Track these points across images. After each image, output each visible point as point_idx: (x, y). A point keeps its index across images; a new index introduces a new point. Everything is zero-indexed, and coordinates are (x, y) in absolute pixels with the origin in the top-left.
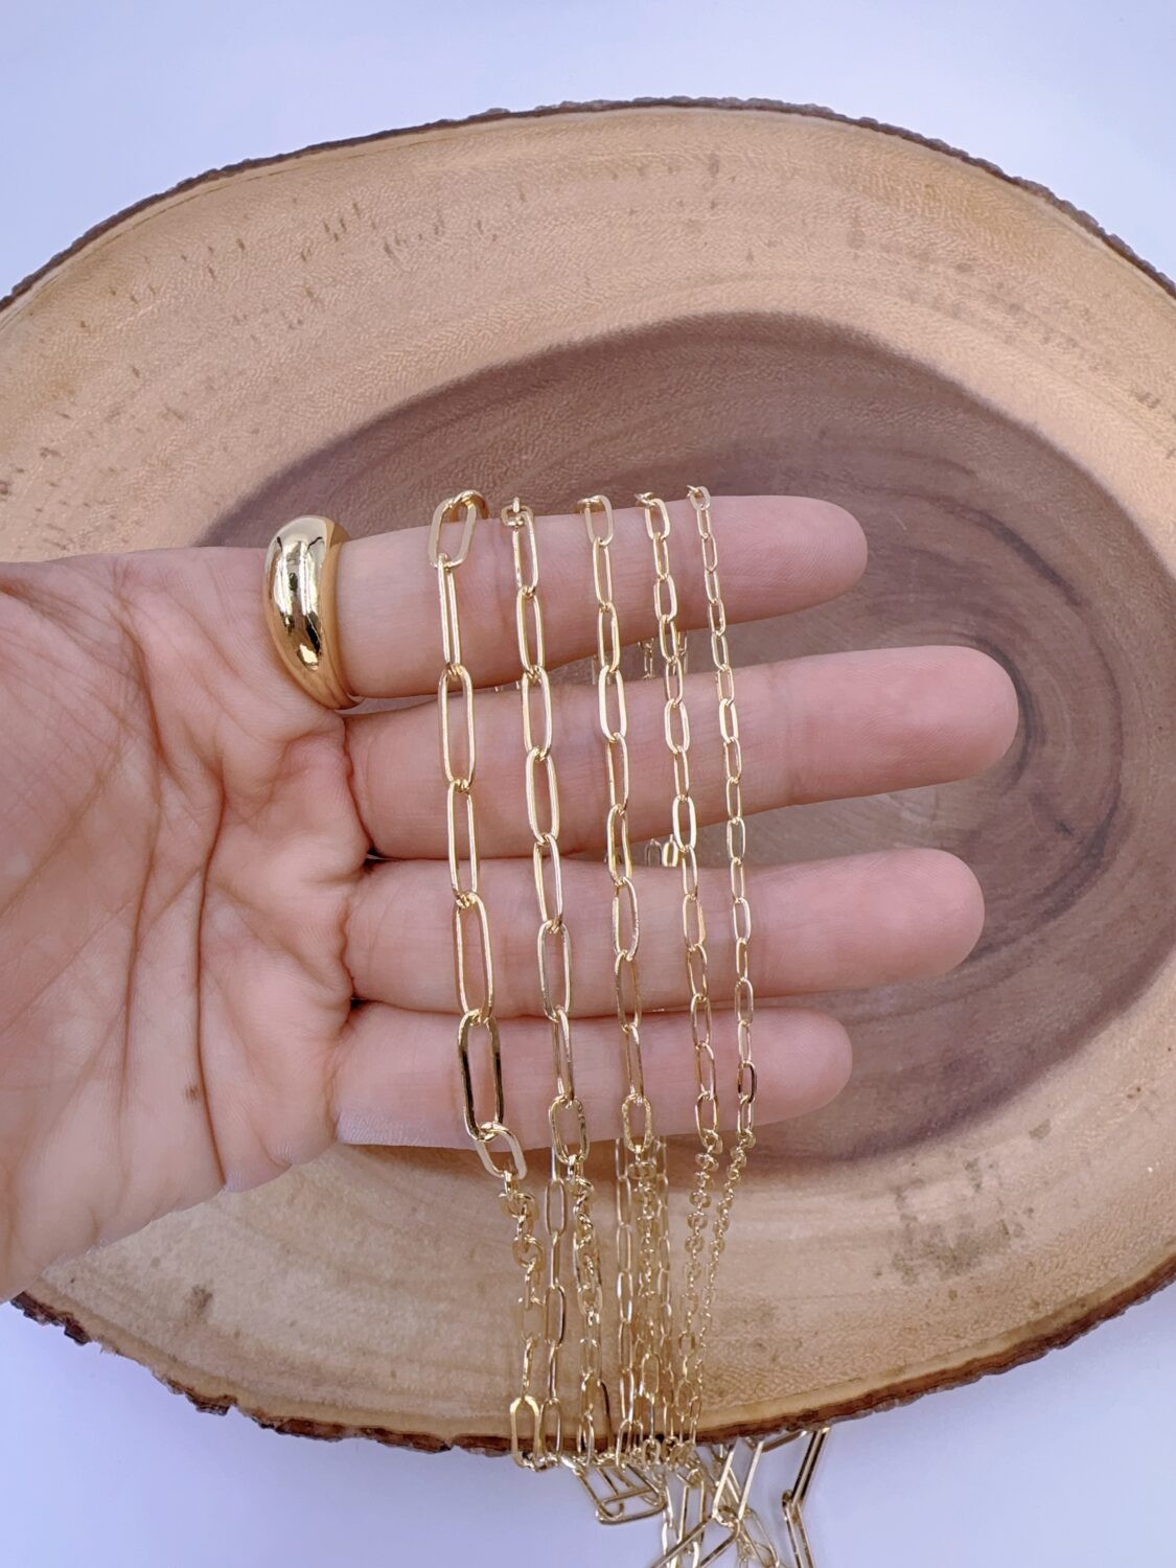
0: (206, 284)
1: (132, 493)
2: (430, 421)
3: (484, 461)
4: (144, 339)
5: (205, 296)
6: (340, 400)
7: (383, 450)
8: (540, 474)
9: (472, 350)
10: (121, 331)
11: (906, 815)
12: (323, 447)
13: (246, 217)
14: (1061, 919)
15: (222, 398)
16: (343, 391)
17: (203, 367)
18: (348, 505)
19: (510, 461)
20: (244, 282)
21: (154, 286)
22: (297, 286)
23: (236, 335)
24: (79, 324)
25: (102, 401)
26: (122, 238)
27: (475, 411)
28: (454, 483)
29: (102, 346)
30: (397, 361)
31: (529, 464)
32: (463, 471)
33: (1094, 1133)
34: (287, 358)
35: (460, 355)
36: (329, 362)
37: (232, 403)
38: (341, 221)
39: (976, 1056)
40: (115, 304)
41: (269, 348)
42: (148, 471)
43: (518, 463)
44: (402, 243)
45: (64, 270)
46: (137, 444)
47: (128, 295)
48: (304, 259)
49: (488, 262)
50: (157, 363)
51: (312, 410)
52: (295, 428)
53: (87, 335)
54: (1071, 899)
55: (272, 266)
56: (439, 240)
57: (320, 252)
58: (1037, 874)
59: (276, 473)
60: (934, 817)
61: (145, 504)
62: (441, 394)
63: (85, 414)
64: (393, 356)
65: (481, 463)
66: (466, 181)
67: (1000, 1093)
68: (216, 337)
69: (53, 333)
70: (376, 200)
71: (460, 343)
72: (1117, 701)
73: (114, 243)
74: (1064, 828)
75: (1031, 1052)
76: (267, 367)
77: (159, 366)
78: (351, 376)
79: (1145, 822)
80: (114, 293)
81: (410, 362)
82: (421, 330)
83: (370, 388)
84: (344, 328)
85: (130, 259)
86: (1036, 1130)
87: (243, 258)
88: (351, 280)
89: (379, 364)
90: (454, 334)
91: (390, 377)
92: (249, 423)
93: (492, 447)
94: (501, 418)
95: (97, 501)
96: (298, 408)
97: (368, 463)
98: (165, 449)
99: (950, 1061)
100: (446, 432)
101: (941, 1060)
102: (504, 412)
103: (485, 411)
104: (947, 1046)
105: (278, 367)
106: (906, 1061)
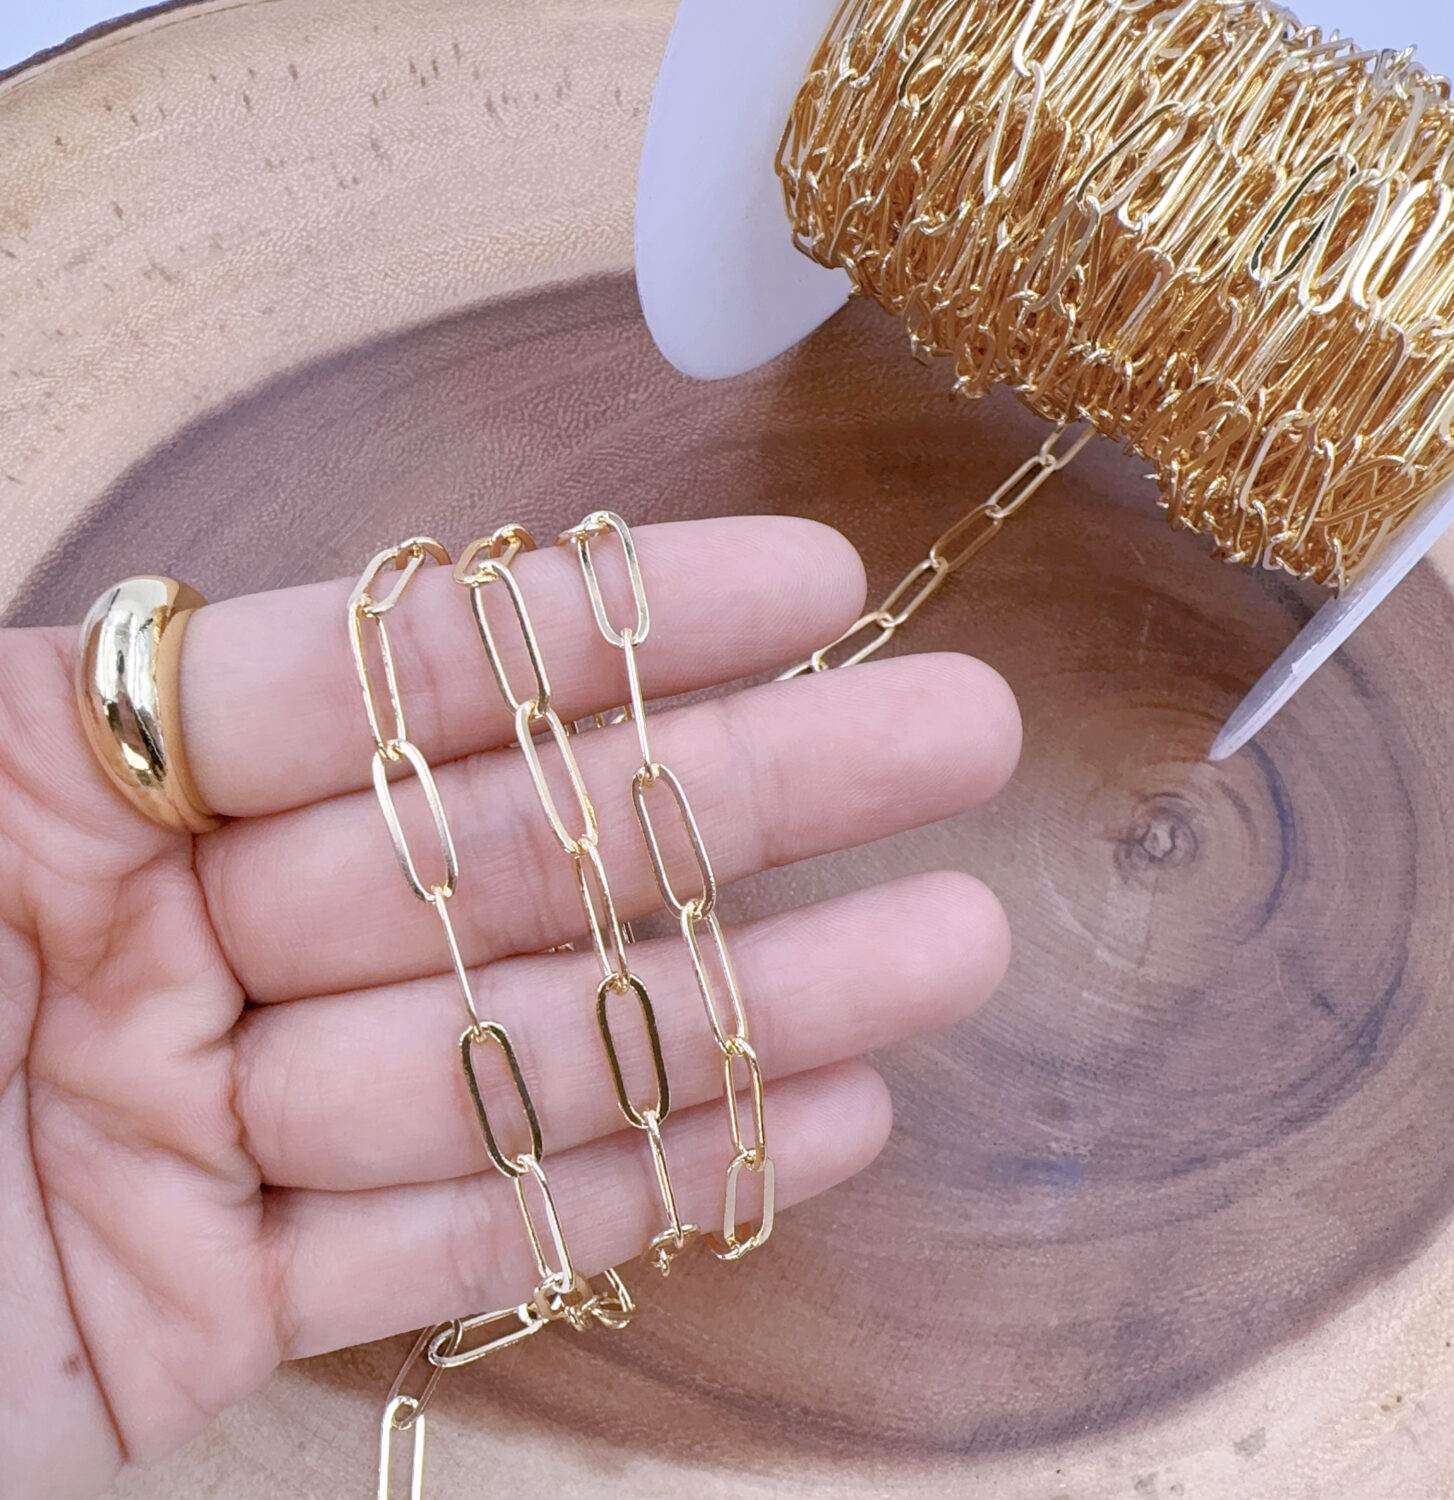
0: (236, 114)
1: (81, 367)
2: (510, 331)
3: (576, 396)
4: (139, 172)
5: (233, 128)
6: (392, 287)
7: (439, 359)
8: (651, 421)
9: (583, 248)
10: (109, 157)
11: (1102, 954)
12: (359, 345)
13: (306, 39)
14: (1310, 1130)
15: (231, 262)
16: (398, 275)
17: (211, 219)
18: (380, 426)
19: (613, 399)
20: (288, 120)
21: (164, 107)
22: (360, 135)
23: (264, 185)
24: (55, 139)
25: (66, 242)
26: (133, 42)
27: (575, 327)
28: (530, 416)
29: (79, 172)
30: (479, 248)
31: (638, 406)
32: (547, 401)
33: (1328, 1456)
34: (329, 222)
35: (565, 253)
36: (386, 236)
37: (242, 270)
38: (434, 62)
39: (1167, 1318)
40: (107, 120)
41: (307, 207)
42: (109, 342)
43: (622, 402)
44: (510, 101)
45: (46, 71)
46: (102, 303)
47: (127, 113)
48: (375, 101)
49: (623, 142)
50: (150, 204)
51: (352, 294)
52: (323, 314)
53: (62, 155)
54: (1324, 1104)
55: (331, 105)
56: (559, 104)
57: (397, 97)
58: (1280, 1064)
59: (287, 369)
60: (1141, 962)
61: (96, 385)
62: (532, 297)
63: (38, 256)
64: (475, 241)
65: (572, 395)
66: (609, 38)
67: (1198, 1378)
68: (238, 182)
69: (16, 146)
70: (484, 44)
71: (568, 238)
72: (1412, 838)
73: (122, 47)
74: (1324, 1003)
75: (1248, 1324)
76: (299, 232)
77: (152, 208)
78: (413, 258)
79: (1438, 1009)
80: (109, 109)
81: (496, 252)
82: (516, 212)
83: (435, 277)
84: (413, 196)
85: (139, 68)
86: (1244, 1441)
87: (292, 89)
88: (435, 137)
89: (454, 249)
90: (562, 224)
91: (467, 267)
92: (262, 299)
93: (590, 376)
94: (609, 340)
95: (30, 371)
96: (333, 289)
97: (416, 374)
98: (140, 317)
99: (1128, 1320)
100: (531, 348)
101: (1116, 1318)
102: (614, 331)
103: (589, 328)
104: (1127, 1298)
105: (315, 233)
106: (1065, 1313)
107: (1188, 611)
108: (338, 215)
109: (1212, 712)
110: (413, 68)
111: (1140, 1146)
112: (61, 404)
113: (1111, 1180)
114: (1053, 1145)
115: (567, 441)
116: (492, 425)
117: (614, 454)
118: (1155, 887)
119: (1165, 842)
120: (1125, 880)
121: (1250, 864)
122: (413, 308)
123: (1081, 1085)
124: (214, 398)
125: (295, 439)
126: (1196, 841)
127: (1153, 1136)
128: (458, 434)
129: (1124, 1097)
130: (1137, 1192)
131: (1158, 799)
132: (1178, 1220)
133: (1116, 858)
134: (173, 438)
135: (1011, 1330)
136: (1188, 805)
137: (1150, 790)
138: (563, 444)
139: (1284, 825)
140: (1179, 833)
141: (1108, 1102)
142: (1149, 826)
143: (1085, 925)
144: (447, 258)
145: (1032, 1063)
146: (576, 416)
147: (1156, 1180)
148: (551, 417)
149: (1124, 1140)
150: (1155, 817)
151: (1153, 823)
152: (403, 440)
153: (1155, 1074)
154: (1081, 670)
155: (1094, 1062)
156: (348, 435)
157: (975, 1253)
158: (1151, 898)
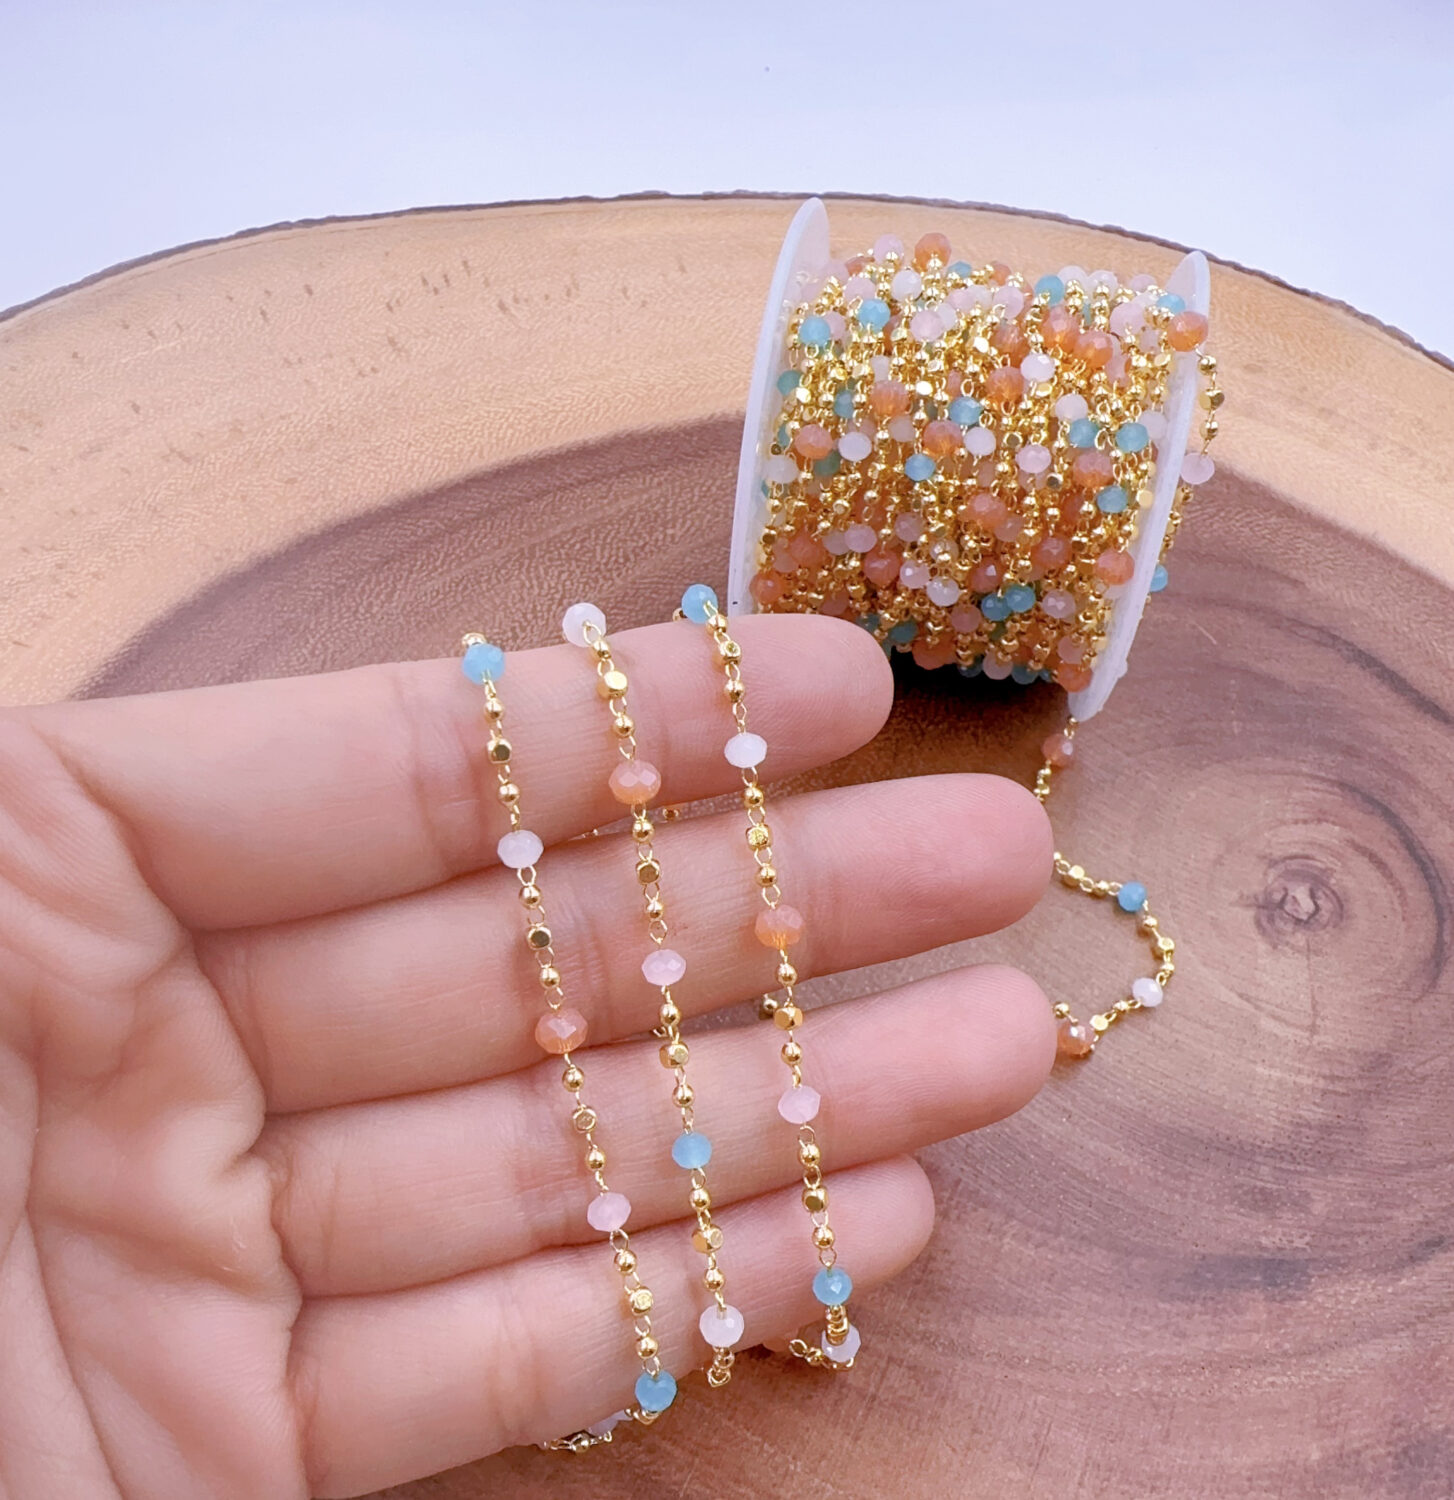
0: (254, 325)
1: (96, 540)
2: (539, 484)
3: (613, 534)
4: (156, 375)
5: (250, 336)
6: (416, 454)
7: (468, 512)
8: (692, 552)
9: (605, 412)
10: (126, 365)
11: (1267, 1024)
12: (386, 504)
13: (320, 265)
15: (251, 443)
16: (422, 444)
17: (230, 409)
18: (411, 572)
19: (651, 536)
20: (305, 326)
21: (182, 323)
22: (377, 335)
23: (284, 378)
24: (71, 354)
25: (81, 436)
27: (604, 477)
28: (567, 554)
29: (95, 378)
30: (501, 418)
31: (677, 540)
32: (583, 541)
34: (350, 405)
35: (588, 417)
36: (408, 413)
37: (263, 449)
38: (445, 276)
40: (125, 337)
41: (327, 394)
42: (126, 517)
43: (661, 537)
44: (522, 301)
45: (65, 302)
46: (118, 485)
47: (145, 330)
48: (390, 309)
49: (634, 327)
50: (168, 400)
51: (376, 462)
52: (348, 480)
53: (77, 366)
55: (347, 313)
56: (569, 301)
57: (413, 303)
59: (313, 529)
60: (1313, 1029)
61: (111, 554)
62: (558, 456)
63: (52, 448)
64: (496, 413)
65: (608, 534)
66: (611, 250)
68: (256, 378)
69: (32, 361)
70: (492, 260)
71: (590, 404)
73: (140, 280)
77: (170, 403)
78: (436, 430)
80: (127, 327)
81: (519, 420)
82: (536, 387)
83: (460, 443)
84: (433, 380)
85: (156, 295)
87: (308, 303)
88: (451, 332)
89: (475, 420)
90: (583, 394)
91: (490, 434)
92: (285, 471)
93: (625, 517)
94: (640, 486)
95: (43, 547)
96: (356, 459)
97: (446, 525)
98: (157, 494)
99: (1405, 1444)
100: (562, 497)
102: (644, 480)
103: (618, 477)
104: (1395, 1417)
105: (336, 414)
106: (1327, 1442)
107: (1273, 683)
108: (360, 396)
109: (1323, 774)
110: (425, 282)
111: (1364, 1233)
112: (74, 573)
113: (1340, 1275)
114: (1264, 1241)
115: (608, 575)
116: (529, 566)
117: (658, 583)
118: (1309, 950)
119: (1307, 905)
120: (1275, 947)
121: (1404, 919)
122: (440, 469)
123: (1281, 1169)
124: (236, 559)
125: (323, 590)
126: (1339, 900)
127: (1377, 1221)
128: (493, 576)
129: (1330, 1177)
130: (1375, 1286)
131: (1288, 861)
132: (1431, 1315)
133: (1258, 922)
134: (194, 595)
135: (1267, 1470)
136: (1319, 864)
137: (1277, 854)
138: (604, 578)
139: (1427, 877)
140: (1320, 894)
141: (1315, 1186)
142: (1286, 889)
143: (1241, 996)
144: (471, 428)
145: (1218, 1149)
146: (614, 552)
147: (1394, 1270)
148: (590, 555)
149: (1344, 1227)
150: (1289, 880)
151: (1289, 885)
152: (438, 584)
153: (1360, 1150)
154: (1179, 745)
155: (1287, 1142)
156: (378, 583)
157: (1202, 1378)
158: (1306, 962)
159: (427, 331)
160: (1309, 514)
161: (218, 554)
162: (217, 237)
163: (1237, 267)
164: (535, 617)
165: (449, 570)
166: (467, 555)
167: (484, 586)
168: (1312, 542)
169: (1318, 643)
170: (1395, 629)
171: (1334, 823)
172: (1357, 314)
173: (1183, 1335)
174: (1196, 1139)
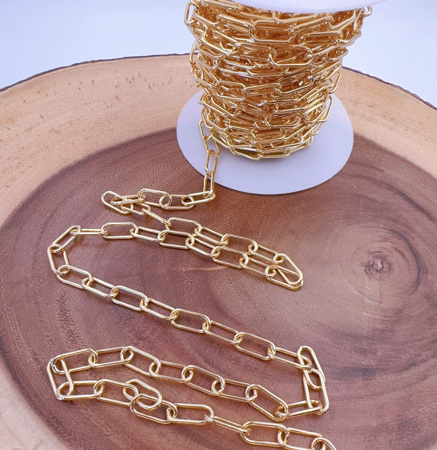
0: (76, 92)
1: (29, 156)
2: (159, 140)
4: (48, 107)
5: (75, 96)
6: (123, 131)
7: (138, 148)
10: (39, 104)
11: (367, 300)
12: (114, 146)
13: (96, 74)
15: (75, 127)
16: (125, 128)
17: (69, 117)
18: (121, 166)
20: (92, 93)
21: (56, 92)
22: (113, 95)
23: (85, 108)
24: (23, 101)
25: (26, 125)
26: (47, 77)
28: (167, 161)
29: (30, 108)
30: (149, 120)
32: (172, 157)
34: (104, 116)
36: (121, 119)
37: (79, 129)
38: (133, 78)
39: (414, 420)
40: (39, 96)
41: (98, 113)
42: (39, 149)
44: (155, 85)
45: (21, 85)
46: (36, 140)
47: (45, 94)
48: (116, 87)
49: (188, 93)
50: (51, 115)
51: (111, 133)
52: (103, 139)
53: (25, 104)
55: (104, 89)
56: (169, 85)
57: (123, 86)
58: (432, 331)
59: (93, 153)
60: (380, 302)
61: (34, 160)
62: (165, 132)
63: (17, 129)
64: (147, 119)
67: (430, 440)
68: (77, 108)
69: (12, 103)
70: (147, 73)
73: (43, 79)
76: (96, 119)
78: (129, 124)
80: (39, 93)
81: (154, 121)
82: (159, 111)
83: (136, 128)
84: (129, 109)
85: (48, 83)
87: (93, 86)
88: (134, 94)
89: (141, 121)
91: (145, 125)
92: (85, 136)
95: (14, 158)
96: (106, 132)
97: (131, 152)
98: (48, 142)
99: (401, 421)
100: (166, 144)
101: (396, 421)
104: (399, 414)
105: (100, 119)
106: (378, 420)
107: (373, 200)
108: (107, 114)
109: (386, 227)
110: (127, 79)
111: (392, 361)
112: (23, 166)
113: (385, 373)
114: (363, 363)
116: (156, 164)
118: (380, 279)
119: (380, 266)
120: (370, 278)
121: (409, 270)
122: (130, 135)
123: (369, 342)
124: (70, 162)
125: (95, 171)
126: (390, 265)
127: (395, 358)
128: (145, 167)
129: (383, 345)
130: (395, 376)
131: (375, 253)
132: (410, 385)
133: (365, 271)
134: (58, 173)
135: (361, 428)
136: (385, 254)
137: (372, 251)
138: (177, 168)
139: (416, 258)
140: (384, 263)
141: (379, 347)
143: (359, 292)
144: (139, 123)
145: (351, 336)
147: (400, 372)
148: (174, 161)
149: (386, 359)
151: (375, 260)
152: (129, 169)
153: (392, 337)
154: (344, 218)
155: (371, 335)
156: (112, 169)
157: (343, 402)
158: (379, 283)
159: (127, 94)
160: (386, 150)
161: (65, 160)
162: (66, 66)
163: (368, 76)
164: (157, 179)
165: (132, 165)
166: (137, 160)
167: (142, 170)
168: (387, 158)
169: (388, 189)
170: (410, 185)
171: (390, 242)
172: (404, 90)
173: (339, 390)
174: (344, 333)
